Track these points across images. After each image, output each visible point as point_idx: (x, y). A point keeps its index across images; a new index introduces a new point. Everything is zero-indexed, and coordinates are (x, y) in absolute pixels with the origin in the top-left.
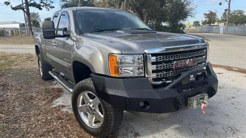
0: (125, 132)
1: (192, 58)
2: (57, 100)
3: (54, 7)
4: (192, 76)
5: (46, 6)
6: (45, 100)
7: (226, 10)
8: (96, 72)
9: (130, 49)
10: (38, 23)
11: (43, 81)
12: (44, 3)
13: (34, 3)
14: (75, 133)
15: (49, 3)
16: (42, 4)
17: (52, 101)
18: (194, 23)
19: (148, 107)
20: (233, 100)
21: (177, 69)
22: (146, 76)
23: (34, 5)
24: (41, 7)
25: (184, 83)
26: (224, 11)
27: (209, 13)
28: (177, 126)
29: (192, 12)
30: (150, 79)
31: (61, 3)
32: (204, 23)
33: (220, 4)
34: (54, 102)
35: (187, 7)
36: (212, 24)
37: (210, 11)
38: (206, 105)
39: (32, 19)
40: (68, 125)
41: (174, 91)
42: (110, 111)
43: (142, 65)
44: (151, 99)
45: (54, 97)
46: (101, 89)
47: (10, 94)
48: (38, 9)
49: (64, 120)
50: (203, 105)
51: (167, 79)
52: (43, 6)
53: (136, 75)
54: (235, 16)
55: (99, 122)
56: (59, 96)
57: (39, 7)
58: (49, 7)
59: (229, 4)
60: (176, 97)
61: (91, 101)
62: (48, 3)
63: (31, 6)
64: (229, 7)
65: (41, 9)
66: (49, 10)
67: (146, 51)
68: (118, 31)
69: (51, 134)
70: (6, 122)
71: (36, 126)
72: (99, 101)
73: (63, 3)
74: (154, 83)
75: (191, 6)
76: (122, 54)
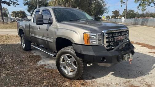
0: (86, 76)
1: (123, 35)
2: (39, 62)
3: (19, 4)
4: (124, 45)
5: (13, 3)
6: (32, 62)
7: (125, 10)
8: (76, 43)
9: (95, 30)
10: (7, 14)
11: (25, 52)
12: (12, 2)
13: (5, 1)
14: (59, 78)
15: (16, 1)
16: (10, 2)
17: (36, 62)
18: (107, 16)
19: (105, 60)
20: (138, 59)
21: (117, 41)
22: (103, 45)
23: (5, 2)
24: (10, 4)
25: (120, 48)
26: (124, 10)
27: (115, 11)
28: (113, 72)
29: (107, 10)
30: (105, 46)
31: (24, 2)
32: (112, 17)
33: (122, 6)
34: (38, 63)
35: (104, 7)
36: (117, 18)
37: (116, 10)
38: (131, 59)
39: (3, 12)
40: (53, 75)
41: (117, 52)
42: (82, 64)
43: (101, 39)
44: (107, 56)
45: (37, 60)
46: (79, 52)
47: (7, 60)
48: (8, 5)
49: (49, 72)
50: (130, 59)
51: (112, 46)
52: (11, 4)
53: (98, 44)
54: (130, 13)
55: (74, 71)
56: (39, 60)
57: (8, 4)
58: (15, 4)
59: (127, 6)
60: (118, 55)
61: (69, 59)
62: (14, 2)
63: (2, 3)
64: (127, 8)
65: (10, 5)
66: (15, 6)
67: (103, 32)
68: (80, 21)
69: (45, 80)
70: (13, 75)
71: (33, 76)
72: (74, 59)
73: (25, 2)
74: (107, 48)
75: (106, 7)
76: (91, 33)
